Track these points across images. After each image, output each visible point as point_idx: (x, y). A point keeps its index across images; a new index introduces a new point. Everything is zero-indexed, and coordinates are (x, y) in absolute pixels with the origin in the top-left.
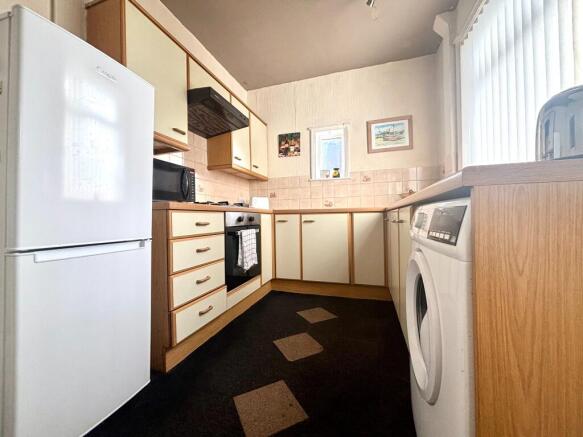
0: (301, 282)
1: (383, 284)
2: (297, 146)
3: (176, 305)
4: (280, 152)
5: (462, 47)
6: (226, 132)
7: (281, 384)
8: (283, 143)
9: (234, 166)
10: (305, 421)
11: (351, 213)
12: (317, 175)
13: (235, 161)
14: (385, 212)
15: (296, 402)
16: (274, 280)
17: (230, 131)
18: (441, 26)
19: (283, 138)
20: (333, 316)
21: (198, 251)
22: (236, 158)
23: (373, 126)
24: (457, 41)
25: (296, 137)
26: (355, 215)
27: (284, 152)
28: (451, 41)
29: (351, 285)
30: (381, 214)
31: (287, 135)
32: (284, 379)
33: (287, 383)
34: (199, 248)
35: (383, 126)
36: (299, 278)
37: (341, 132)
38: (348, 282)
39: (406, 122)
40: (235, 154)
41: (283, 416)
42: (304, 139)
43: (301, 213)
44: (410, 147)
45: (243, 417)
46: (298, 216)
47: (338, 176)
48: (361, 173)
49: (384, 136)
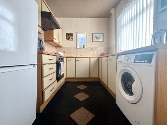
0: (75, 78)
1: (97, 77)
2: (72, 37)
3: (44, 88)
4: (67, 39)
5: (118, 18)
6: (52, 29)
7: (82, 108)
8: (68, 36)
9: (54, 41)
10: (94, 117)
11: (90, 58)
12: (78, 47)
13: (54, 40)
14: (99, 58)
15: (89, 112)
16: (67, 78)
17: (53, 29)
18: (112, 11)
19: (68, 35)
20: (87, 87)
21: (50, 69)
22: (55, 39)
23: (94, 35)
24: (117, 16)
25: (72, 35)
26: (91, 59)
27: (68, 39)
28: (115, 15)
29: (90, 78)
30: (97, 59)
31: (69, 34)
32: (82, 106)
33: (84, 107)
34: (50, 68)
35: (96, 35)
36: (74, 77)
37: (86, 35)
38: (88, 77)
39: (102, 35)
40: (54, 37)
41: (88, 117)
42: (74, 35)
43: (75, 58)
44: (103, 41)
45: (76, 121)
46: (74, 59)
47: (84, 48)
48: (91, 47)
49: (97, 38)
